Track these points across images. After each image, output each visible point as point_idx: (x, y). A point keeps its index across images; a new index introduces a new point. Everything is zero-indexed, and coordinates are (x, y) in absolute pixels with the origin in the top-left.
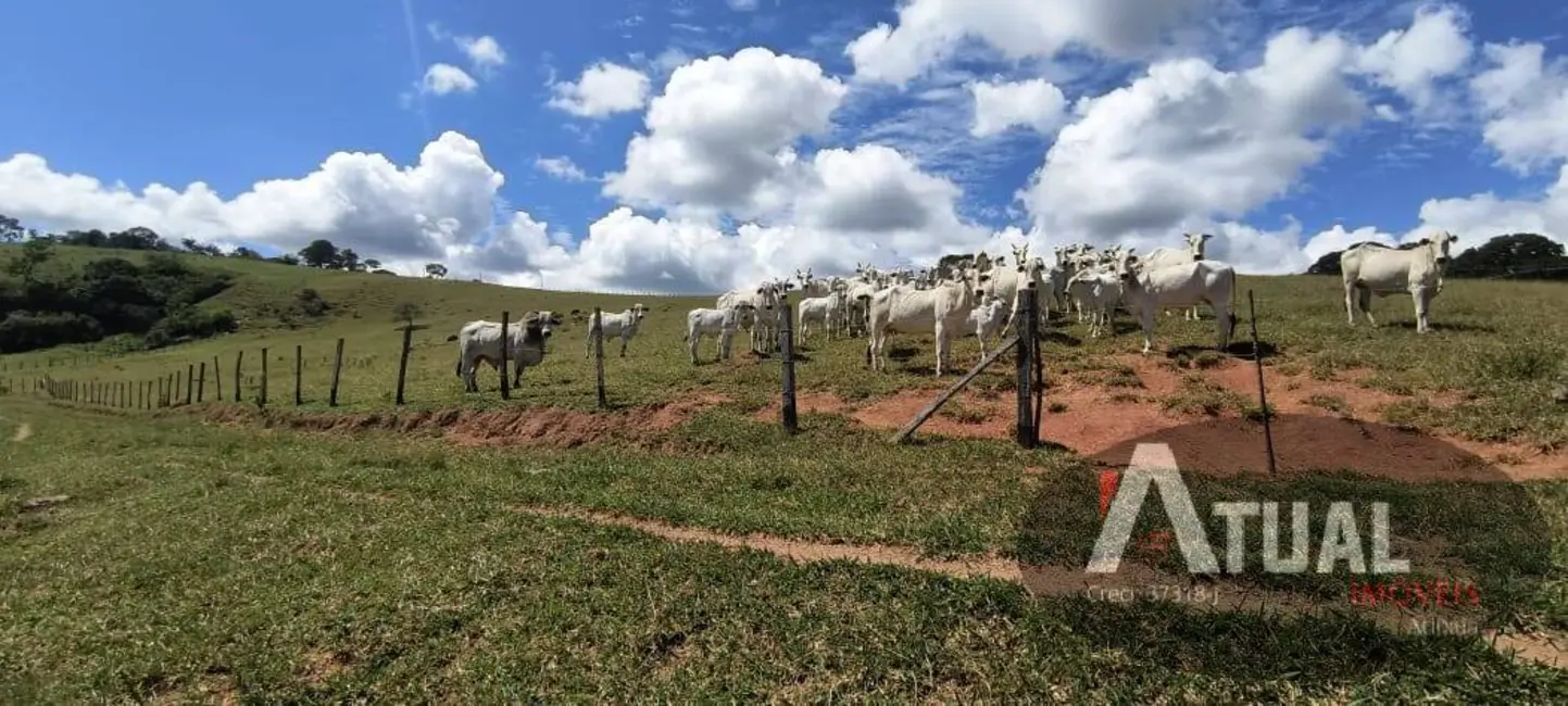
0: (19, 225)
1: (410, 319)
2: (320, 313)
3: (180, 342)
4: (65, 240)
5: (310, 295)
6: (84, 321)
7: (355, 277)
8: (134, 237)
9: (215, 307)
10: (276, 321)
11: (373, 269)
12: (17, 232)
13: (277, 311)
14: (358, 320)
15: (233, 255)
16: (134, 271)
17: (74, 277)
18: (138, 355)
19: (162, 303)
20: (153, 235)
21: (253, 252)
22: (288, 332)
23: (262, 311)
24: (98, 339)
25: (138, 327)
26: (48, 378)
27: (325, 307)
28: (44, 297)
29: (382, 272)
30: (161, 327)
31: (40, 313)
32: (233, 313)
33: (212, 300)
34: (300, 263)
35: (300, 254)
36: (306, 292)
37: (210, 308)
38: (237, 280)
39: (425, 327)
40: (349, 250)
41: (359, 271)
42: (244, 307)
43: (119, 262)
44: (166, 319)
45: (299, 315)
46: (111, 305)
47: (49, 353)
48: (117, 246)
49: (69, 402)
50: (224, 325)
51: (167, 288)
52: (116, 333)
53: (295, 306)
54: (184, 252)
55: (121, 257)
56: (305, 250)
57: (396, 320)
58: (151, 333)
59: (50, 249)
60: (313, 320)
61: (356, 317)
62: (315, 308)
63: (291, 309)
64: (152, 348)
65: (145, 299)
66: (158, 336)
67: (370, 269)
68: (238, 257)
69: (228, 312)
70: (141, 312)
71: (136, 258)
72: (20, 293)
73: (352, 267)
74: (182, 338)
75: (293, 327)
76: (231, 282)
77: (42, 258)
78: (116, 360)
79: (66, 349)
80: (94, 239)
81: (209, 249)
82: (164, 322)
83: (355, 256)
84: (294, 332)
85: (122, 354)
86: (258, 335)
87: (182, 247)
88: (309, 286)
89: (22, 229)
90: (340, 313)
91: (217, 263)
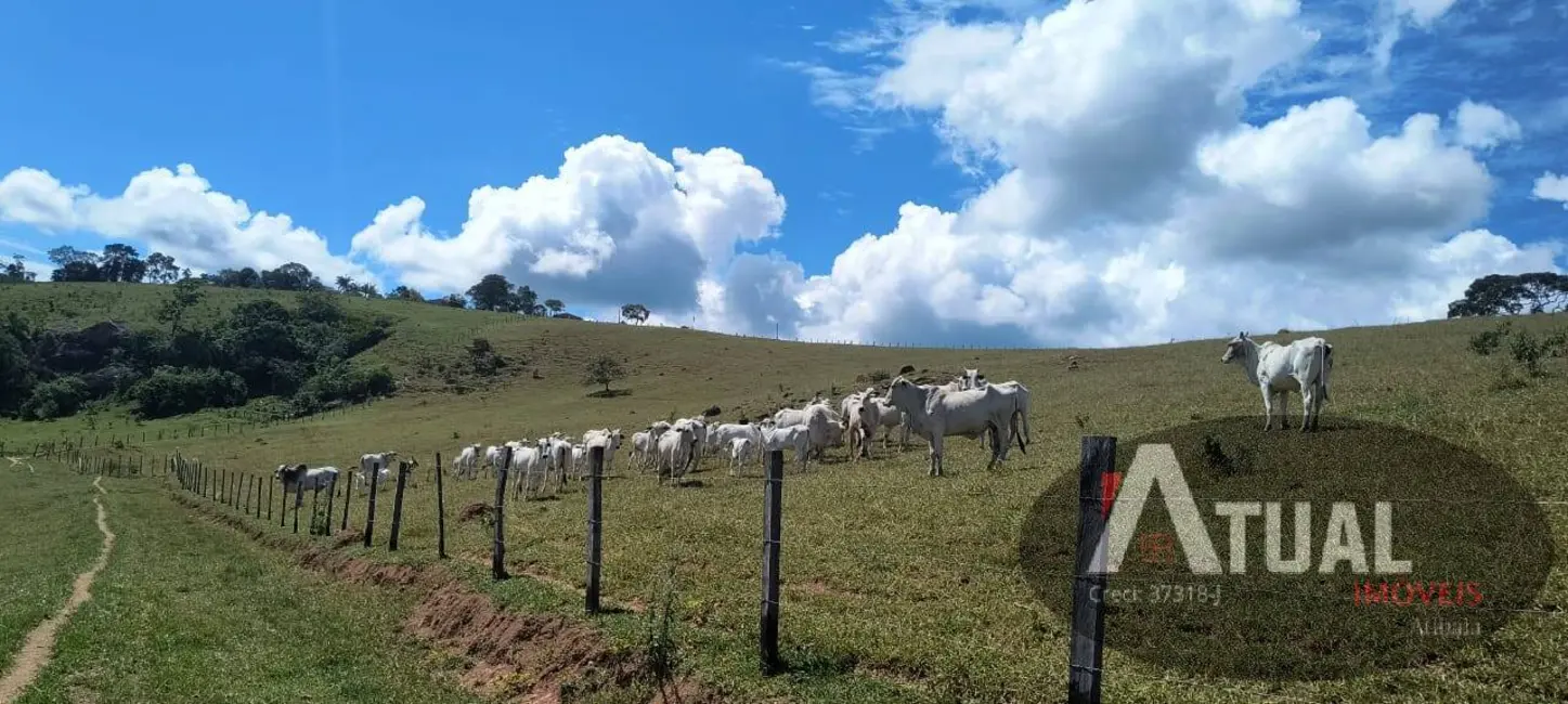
0: (174, 264)
1: (606, 381)
2: (492, 372)
3: (330, 408)
4: (217, 281)
5: (482, 347)
6: (229, 379)
7: (531, 321)
8: (286, 275)
9: (372, 362)
10: (441, 383)
11: (553, 313)
12: (172, 272)
13: (441, 369)
14: (539, 381)
15: (391, 297)
16: (283, 315)
17: (222, 324)
18: (283, 426)
19: (311, 358)
20: (306, 273)
21: (414, 292)
22: (454, 397)
23: (424, 368)
24: (242, 403)
25: (285, 388)
26: (179, 458)
27: (499, 363)
28: (190, 349)
29: (565, 316)
30: (309, 389)
31: (185, 368)
32: (390, 370)
33: (368, 354)
34: (467, 306)
35: (468, 293)
36: (477, 342)
37: (366, 364)
38: (397, 328)
39: (625, 393)
40: (527, 288)
41: (539, 315)
42: (403, 363)
43: (269, 304)
44: (316, 377)
45: (467, 373)
46: (259, 360)
47: (189, 419)
48: (268, 286)
49: (196, 498)
50: (380, 386)
51: (319, 337)
52: (261, 396)
53: (465, 362)
54: (337, 293)
55: (273, 299)
56: (474, 288)
57: (589, 383)
58: (298, 397)
59: (200, 290)
60: (484, 381)
61: (536, 377)
62: (487, 364)
63: (459, 366)
64: (298, 416)
65: (294, 353)
66: (306, 400)
67: (550, 312)
68: (398, 298)
69: (385, 369)
70: (288, 368)
71: (287, 300)
72: (167, 344)
73: (530, 309)
74: (334, 403)
75: (461, 391)
76: (391, 329)
77: (191, 300)
78: (259, 430)
79: (208, 415)
80: (246, 278)
81: (365, 289)
82: (313, 381)
83: (533, 296)
84: (461, 397)
85: (266, 423)
86: (420, 399)
87: (336, 287)
88: (480, 335)
89: (176, 269)
90: (516, 372)
91: (375, 307)
